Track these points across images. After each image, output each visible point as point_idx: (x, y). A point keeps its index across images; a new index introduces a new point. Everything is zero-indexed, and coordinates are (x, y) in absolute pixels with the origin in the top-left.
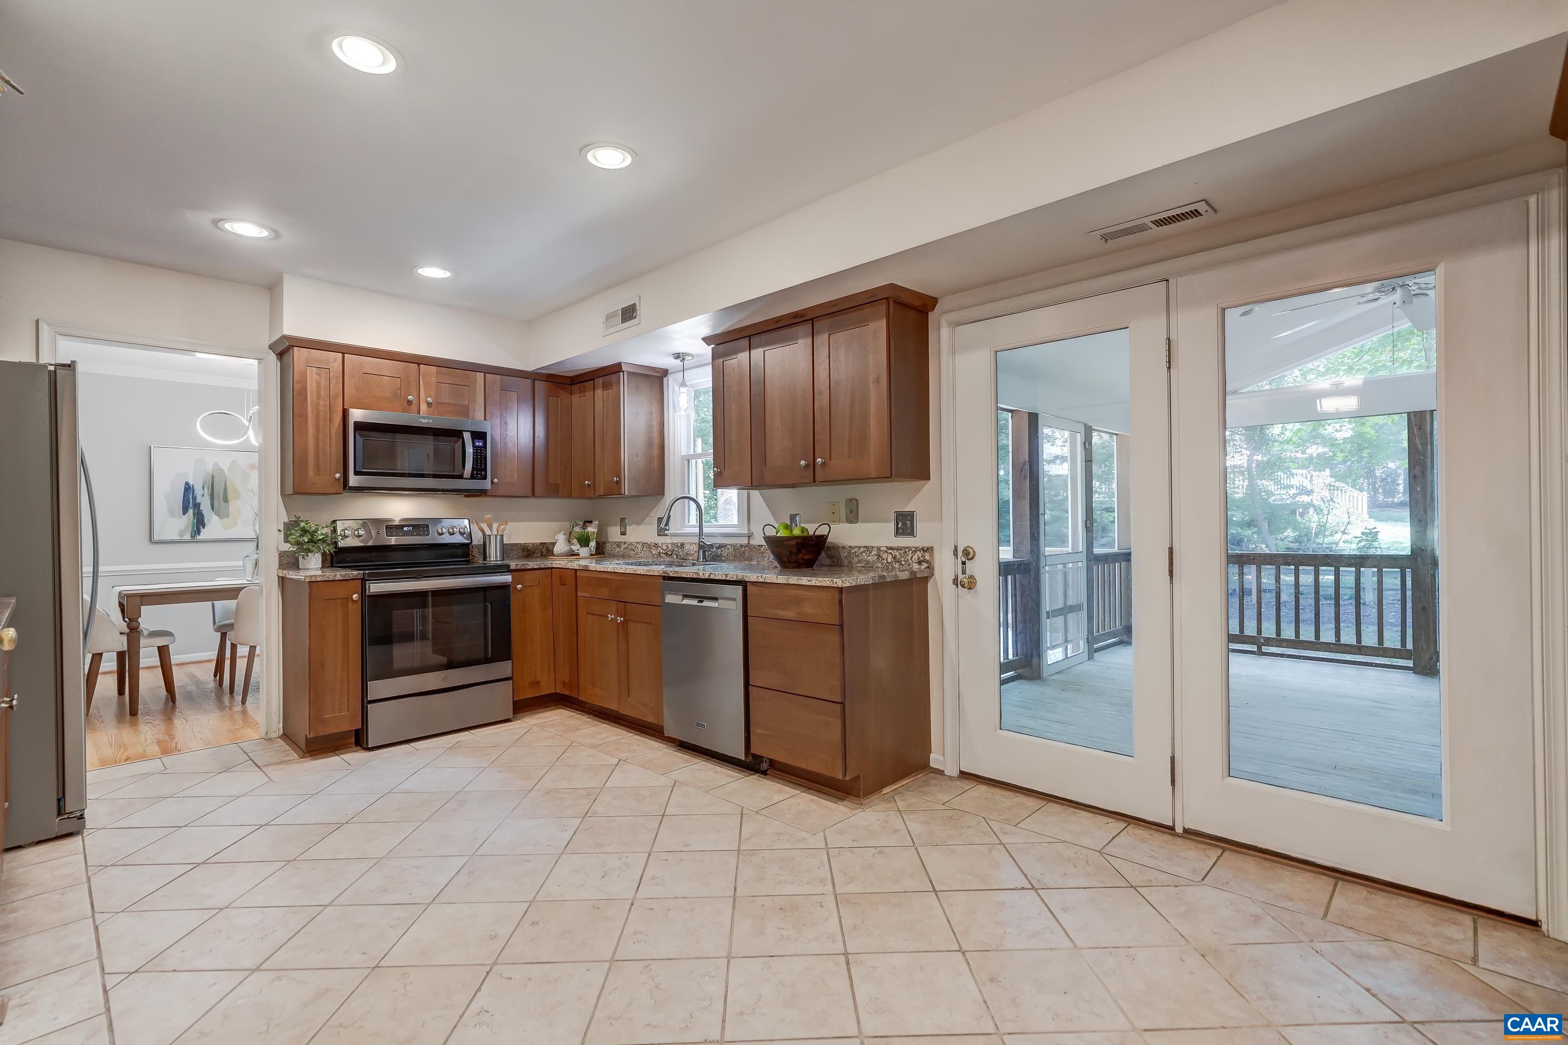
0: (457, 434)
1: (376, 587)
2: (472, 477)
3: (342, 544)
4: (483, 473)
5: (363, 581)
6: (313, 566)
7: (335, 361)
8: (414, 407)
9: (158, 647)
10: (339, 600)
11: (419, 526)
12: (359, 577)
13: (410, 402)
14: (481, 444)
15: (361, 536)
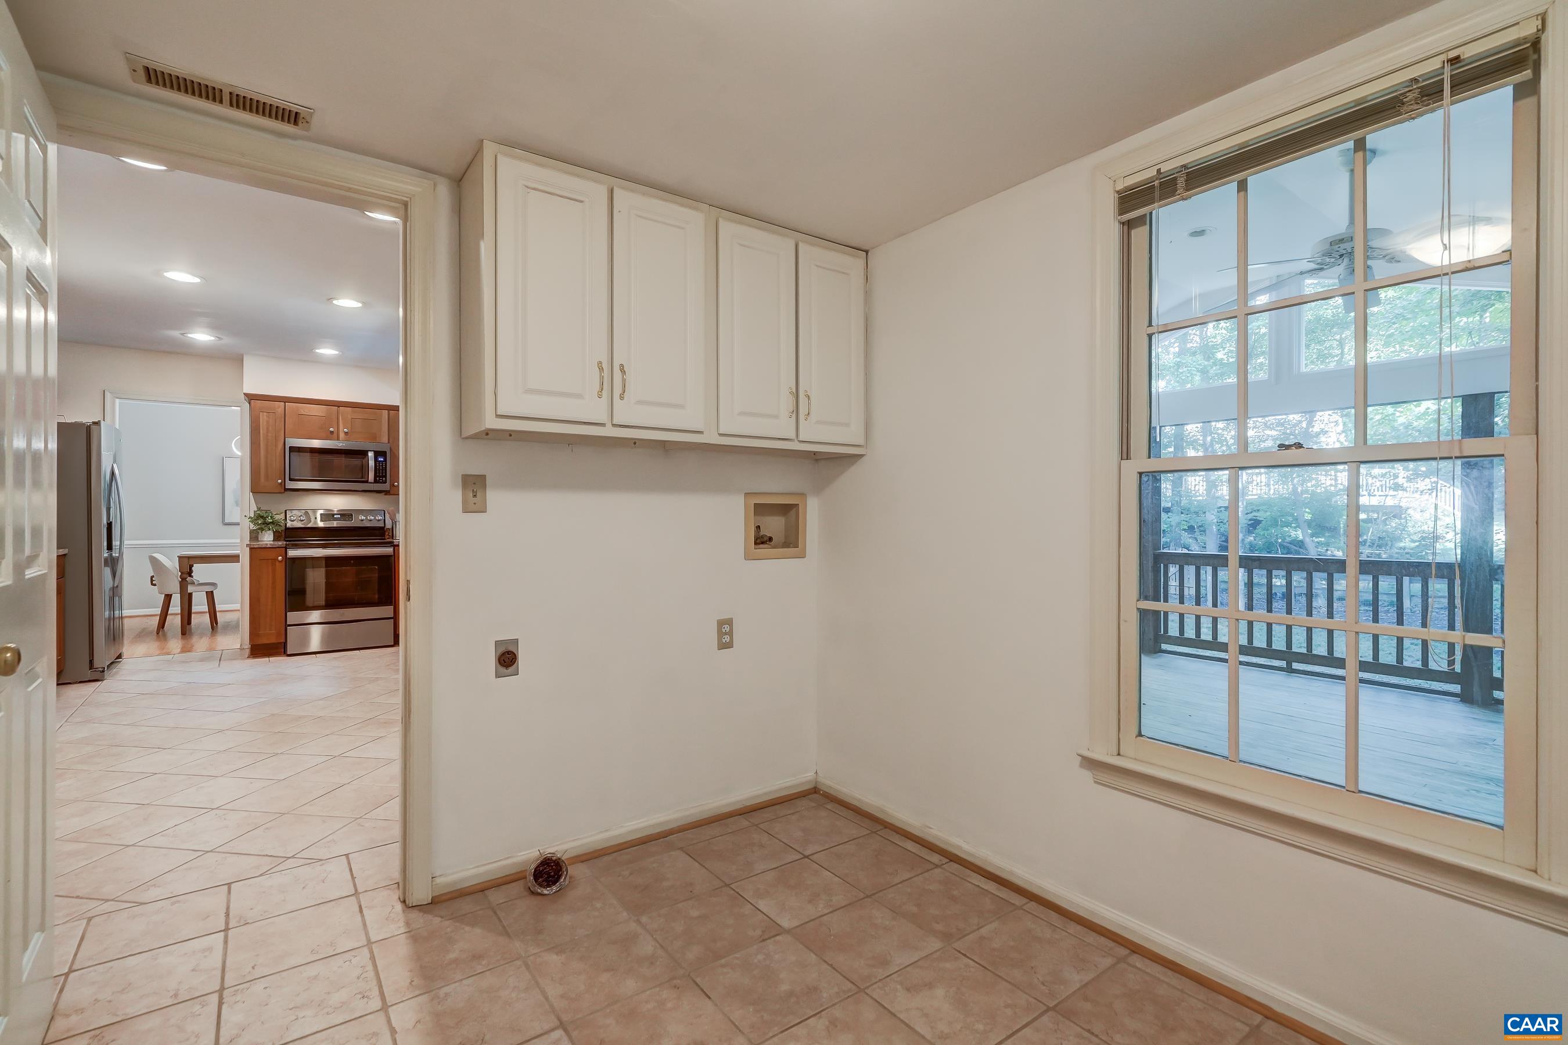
0: (363, 453)
1: (292, 553)
2: (376, 481)
3: (289, 524)
4: (384, 479)
5: (286, 548)
6: (267, 538)
7: (279, 407)
8: (335, 434)
9: (206, 592)
10: (270, 560)
11: (346, 515)
12: (283, 546)
13: (332, 432)
14: (382, 459)
15: (303, 521)
